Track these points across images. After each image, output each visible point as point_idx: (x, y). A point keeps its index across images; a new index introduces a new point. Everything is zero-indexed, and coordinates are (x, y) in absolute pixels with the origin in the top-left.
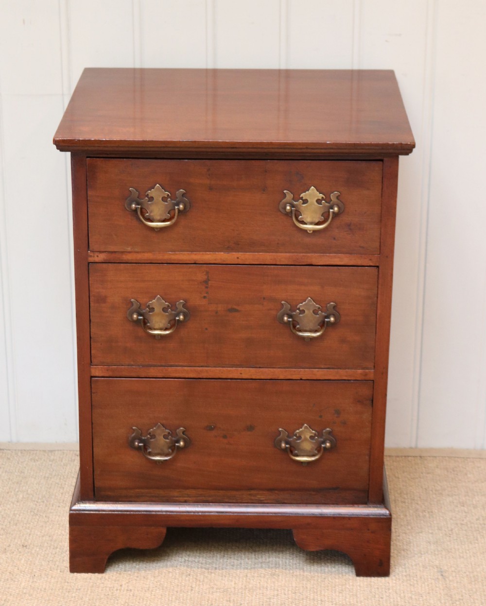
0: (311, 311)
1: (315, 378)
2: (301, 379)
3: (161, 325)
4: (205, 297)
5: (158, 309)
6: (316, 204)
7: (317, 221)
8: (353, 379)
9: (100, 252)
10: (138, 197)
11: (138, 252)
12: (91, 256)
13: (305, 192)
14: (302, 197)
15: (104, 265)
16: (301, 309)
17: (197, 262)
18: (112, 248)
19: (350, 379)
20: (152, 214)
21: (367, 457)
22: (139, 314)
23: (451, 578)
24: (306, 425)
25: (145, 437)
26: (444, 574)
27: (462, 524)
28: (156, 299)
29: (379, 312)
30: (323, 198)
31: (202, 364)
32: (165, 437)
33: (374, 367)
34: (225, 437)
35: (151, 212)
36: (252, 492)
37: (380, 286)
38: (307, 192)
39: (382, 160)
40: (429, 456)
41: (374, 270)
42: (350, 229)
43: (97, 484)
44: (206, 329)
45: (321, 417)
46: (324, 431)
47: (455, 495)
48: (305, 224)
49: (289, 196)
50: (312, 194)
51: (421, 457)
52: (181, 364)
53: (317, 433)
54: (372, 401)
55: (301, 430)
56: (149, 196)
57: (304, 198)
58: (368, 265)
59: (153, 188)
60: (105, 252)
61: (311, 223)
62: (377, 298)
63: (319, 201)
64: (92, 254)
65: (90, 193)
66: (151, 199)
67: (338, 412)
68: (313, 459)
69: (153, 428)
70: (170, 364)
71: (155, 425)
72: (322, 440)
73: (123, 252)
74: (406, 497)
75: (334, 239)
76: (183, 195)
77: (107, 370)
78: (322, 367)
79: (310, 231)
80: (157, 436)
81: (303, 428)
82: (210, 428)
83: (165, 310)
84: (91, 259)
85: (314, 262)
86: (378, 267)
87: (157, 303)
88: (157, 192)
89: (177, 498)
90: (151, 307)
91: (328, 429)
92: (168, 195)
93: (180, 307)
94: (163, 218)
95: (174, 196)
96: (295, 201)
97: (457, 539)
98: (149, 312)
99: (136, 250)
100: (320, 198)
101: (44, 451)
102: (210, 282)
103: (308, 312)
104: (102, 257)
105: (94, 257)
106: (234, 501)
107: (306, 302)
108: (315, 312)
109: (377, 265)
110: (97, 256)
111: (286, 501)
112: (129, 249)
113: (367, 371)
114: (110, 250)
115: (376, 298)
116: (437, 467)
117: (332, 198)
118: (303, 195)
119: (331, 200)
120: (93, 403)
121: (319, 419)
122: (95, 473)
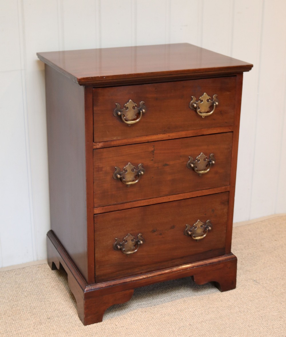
0: (203, 160)
1: (203, 195)
2: (197, 197)
3: (131, 179)
4: (152, 160)
5: (129, 170)
6: (206, 102)
7: (207, 111)
9: (100, 142)
10: (120, 108)
11: (119, 140)
13: (201, 96)
15: (102, 150)
16: (198, 159)
17: (149, 141)
18: (105, 139)
19: (219, 192)
20: (127, 117)
21: (225, 231)
23: (261, 282)
24: (198, 220)
25: (121, 242)
26: (257, 282)
28: (128, 165)
29: (232, 155)
30: (210, 98)
31: (151, 197)
32: (132, 240)
33: (230, 184)
34: (161, 234)
35: (127, 116)
36: (173, 261)
37: (233, 142)
38: (202, 96)
39: (236, 76)
41: (231, 134)
42: (221, 113)
43: (97, 274)
44: (153, 177)
45: (205, 214)
46: (207, 222)
48: (202, 113)
49: (194, 99)
50: (205, 97)
52: (140, 199)
53: (204, 224)
54: (228, 202)
55: (196, 223)
56: (126, 107)
57: (201, 100)
58: (229, 131)
59: (128, 102)
60: (102, 142)
61: (204, 112)
62: (232, 148)
63: (208, 100)
65: (95, 109)
66: (127, 108)
67: (213, 211)
68: (202, 237)
69: (125, 237)
70: (135, 200)
71: (127, 235)
72: (206, 226)
73: (111, 141)
75: (214, 120)
76: (144, 104)
77: (103, 209)
78: (207, 188)
79: (203, 116)
80: (128, 241)
81: (198, 222)
82: (154, 231)
83: (132, 170)
84: (95, 147)
85: (205, 133)
86: (232, 132)
87: (128, 167)
88: (130, 104)
89: (137, 272)
90: (125, 169)
91: (208, 221)
92: (136, 105)
93: (140, 168)
94: (133, 118)
95: (138, 106)
96: (197, 101)
98: (125, 173)
99: (119, 138)
100: (208, 99)
101: (20, 269)
102: (155, 151)
103: (201, 160)
104: (100, 145)
105: (96, 145)
107: (201, 155)
108: (205, 160)
109: (232, 131)
110: (98, 145)
112: (115, 138)
113: (227, 187)
114: (105, 140)
117: (214, 98)
118: (200, 98)
119: (213, 99)
120: (95, 229)
121: (205, 216)
122: (96, 268)
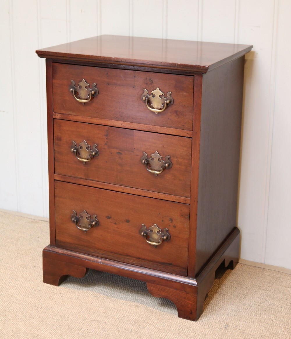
1: (160, 198)
2: (153, 198)
3: (86, 157)
4: (106, 144)
5: (84, 148)
6: (159, 98)
7: (159, 107)
8: (179, 202)
9: (58, 113)
10: (74, 85)
12: (54, 115)
14: (152, 93)
15: (61, 121)
16: (152, 157)
17: (102, 124)
18: (63, 112)
19: (177, 201)
20: (81, 95)
22: (76, 149)
23: (229, 330)
24: (155, 224)
25: (78, 216)
26: (227, 327)
27: (259, 305)
28: (83, 142)
30: (162, 94)
31: (105, 181)
32: (87, 218)
33: (190, 197)
34: (116, 224)
35: (80, 94)
36: (129, 257)
37: (192, 150)
38: (155, 91)
39: (194, 76)
40: (268, 269)
42: (177, 114)
43: (58, 238)
44: (107, 162)
45: (163, 221)
46: (164, 229)
47: (267, 291)
48: (154, 108)
49: (146, 92)
50: (157, 92)
51: (264, 268)
52: (95, 179)
53: (160, 230)
54: (189, 216)
55: (152, 227)
57: (153, 94)
58: (187, 136)
59: (82, 81)
60: (60, 113)
61: (157, 109)
63: (161, 96)
64: (55, 114)
65: (54, 81)
66: (81, 87)
67: (171, 220)
68: (157, 244)
69: (82, 213)
70: (90, 179)
71: (83, 211)
72: (163, 234)
73: (68, 115)
74: (239, 286)
75: (169, 119)
76: (95, 86)
77: (62, 178)
78: (164, 192)
79: (156, 112)
80: (83, 217)
81: (154, 226)
82: (108, 217)
83: (87, 148)
84: (54, 117)
85: (158, 131)
86: (191, 138)
87: (84, 144)
88: (83, 83)
89: (93, 253)
90: (81, 146)
91: (166, 229)
92: (88, 86)
93: (94, 148)
94: (86, 98)
95: (90, 87)
96: (148, 95)
97: (249, 312)
98: (80, 149)
99: (74, 114)
102: (108, 136)
103: (156, 160)
104: (59, 116)
105: (55, 115)
106: (120, 261)
107: (155, 154)
108: (159, 160)
109: (191, 137)
110: (57, 115)
111: (145, 266)
112: (71, 113)
113: (186, 198)
114: (63, 113)
115: (191, 156)
116: (269, 275)
117: (167, 95)
118: (153, 92)
119: (167, 97)
120: (55, 194)
121: (162, 222)
122: (56, 232)
